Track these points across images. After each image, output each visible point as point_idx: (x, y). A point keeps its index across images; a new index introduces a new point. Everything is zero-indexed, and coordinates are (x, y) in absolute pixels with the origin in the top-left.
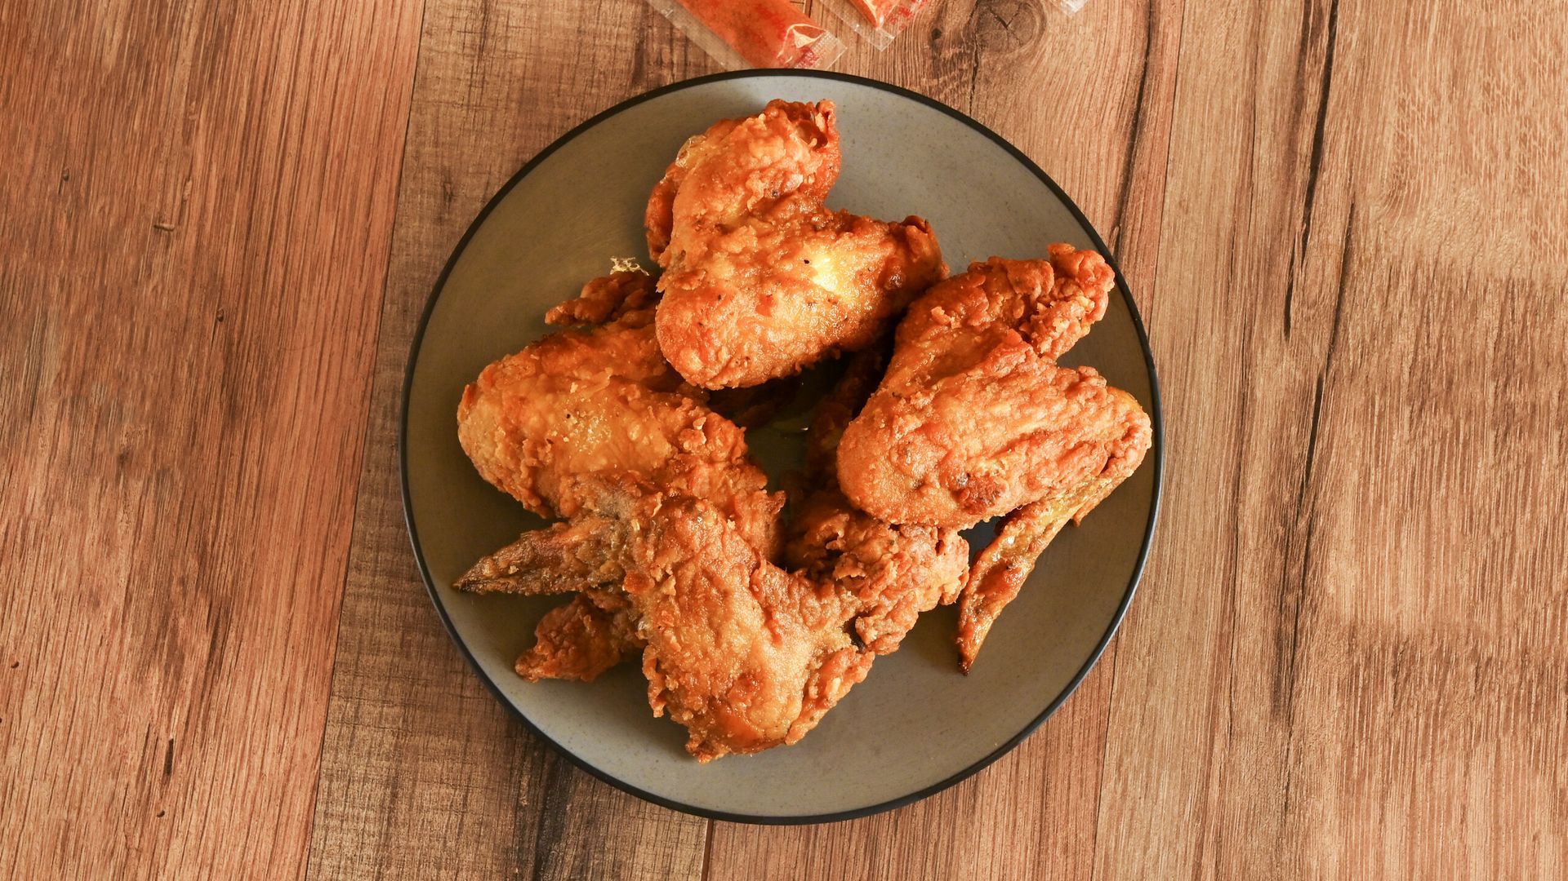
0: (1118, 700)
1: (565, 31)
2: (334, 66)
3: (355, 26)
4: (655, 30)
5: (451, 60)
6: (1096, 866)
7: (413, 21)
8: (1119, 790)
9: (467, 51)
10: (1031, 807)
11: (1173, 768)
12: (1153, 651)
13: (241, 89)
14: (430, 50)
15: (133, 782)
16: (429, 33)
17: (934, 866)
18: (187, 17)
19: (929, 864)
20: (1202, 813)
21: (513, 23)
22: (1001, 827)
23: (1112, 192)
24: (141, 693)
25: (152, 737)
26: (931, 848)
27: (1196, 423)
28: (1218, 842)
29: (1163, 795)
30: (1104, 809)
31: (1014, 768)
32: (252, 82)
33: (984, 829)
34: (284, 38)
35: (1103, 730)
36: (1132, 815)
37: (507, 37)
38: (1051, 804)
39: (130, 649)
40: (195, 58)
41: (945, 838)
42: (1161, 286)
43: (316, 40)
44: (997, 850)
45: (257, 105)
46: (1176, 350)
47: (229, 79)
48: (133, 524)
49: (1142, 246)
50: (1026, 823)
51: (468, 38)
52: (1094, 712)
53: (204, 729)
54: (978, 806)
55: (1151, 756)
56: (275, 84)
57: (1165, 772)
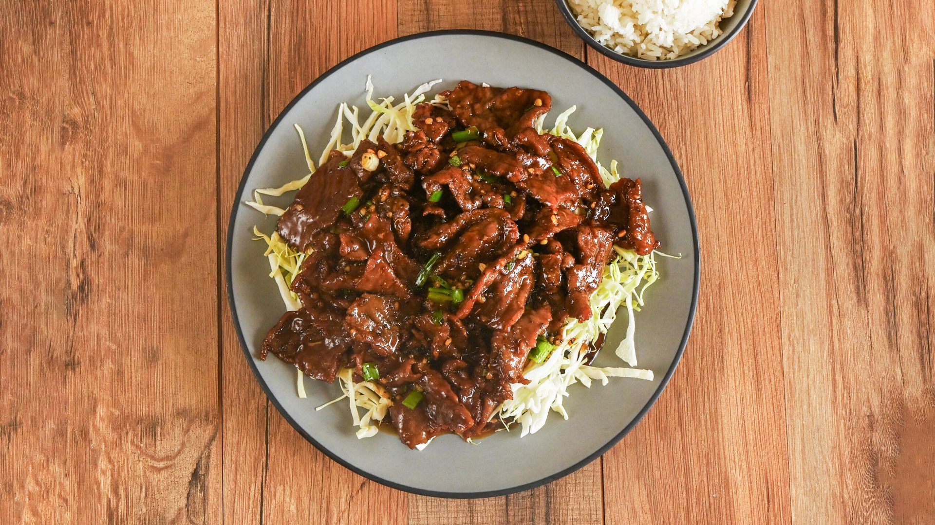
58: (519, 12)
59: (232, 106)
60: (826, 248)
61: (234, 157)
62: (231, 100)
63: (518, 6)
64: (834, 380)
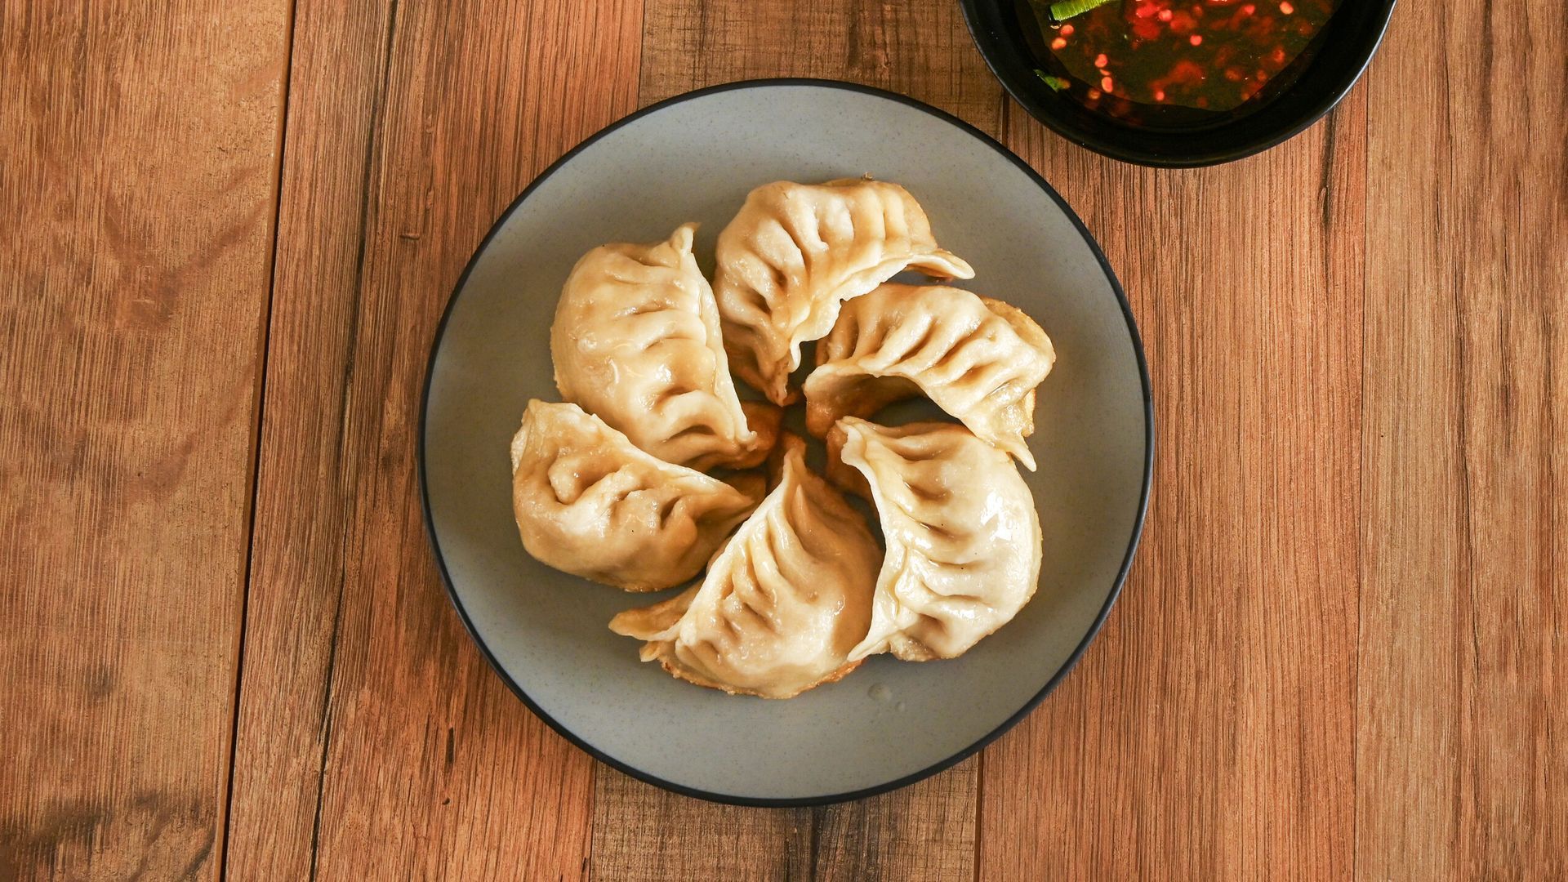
0: (1365, 643)
1: (780, 21)
2: (561, 73)
3: (579, 32)
4: (866, 13)
5: (674, 56)
6: (1358, 807)
7: (635, 23)
8: (1374, 731)
9: (688, 47)
10: (1290, 754)
11: (1425, 706)
12: (1395, 593)
13: (474, 101)
14: (653, 49)
15: (417, 773)
16: (651, 34)
17: (1200, 820)
18: (418, 36)
19: (1195, 817)
20: (1457, 747)
21: (730, 17)
22: (1262, 776)
23: (1317, 156)
24: (419, 686)
25: (432, 728)
26: (1196, 802)
27: (1417, 370)
28: (1475, 774)
29: (1417, 733)
30: (1361, 751)
31: (1270, 717)
32: (485, 92)
33: (1246, 779)
34: (512, 48)
35: (1353, 673)
36: (1389, 755)
37: (725, 31)
38: (1309, 750)
39: (405, 644)
40: (428, 75)
41: (1208, 792)
42: (1371, 241)
43: (543, 48)
44: (1260, 799)
45: (491, 114)
46: (1392, 301)
47: (462, 91)
48: (400, 523)
49: (1349, 204)
50: (1286, 770)
51: (688, 34)
52: (1343, 658)
53: (482, 716)
54: (1238, 758)
55: (1402, 696)
56: (507, 92)
57: (1417, 710)
58: (883, 22)
59: (307, 175)
60: (1460, 529)
61: (301, 276)
62: (306, 165)
63: (882, 10)
64: (1457, 800)
